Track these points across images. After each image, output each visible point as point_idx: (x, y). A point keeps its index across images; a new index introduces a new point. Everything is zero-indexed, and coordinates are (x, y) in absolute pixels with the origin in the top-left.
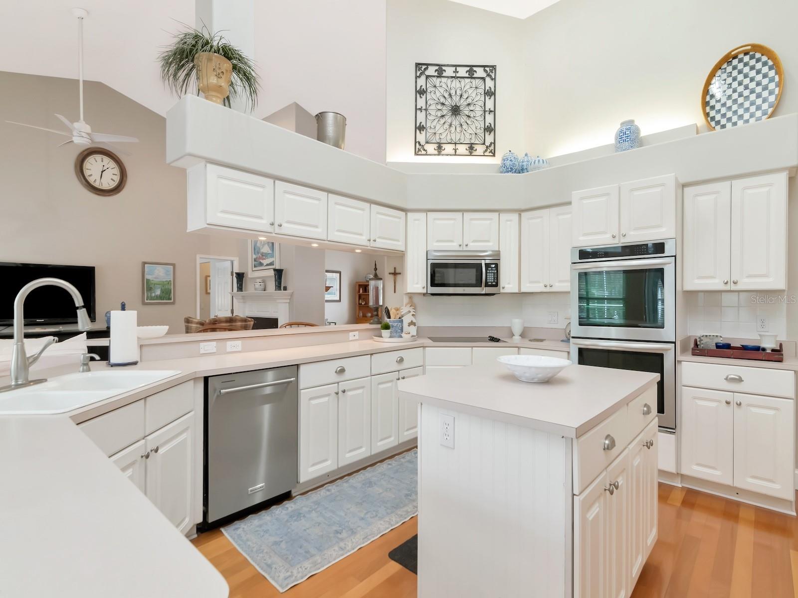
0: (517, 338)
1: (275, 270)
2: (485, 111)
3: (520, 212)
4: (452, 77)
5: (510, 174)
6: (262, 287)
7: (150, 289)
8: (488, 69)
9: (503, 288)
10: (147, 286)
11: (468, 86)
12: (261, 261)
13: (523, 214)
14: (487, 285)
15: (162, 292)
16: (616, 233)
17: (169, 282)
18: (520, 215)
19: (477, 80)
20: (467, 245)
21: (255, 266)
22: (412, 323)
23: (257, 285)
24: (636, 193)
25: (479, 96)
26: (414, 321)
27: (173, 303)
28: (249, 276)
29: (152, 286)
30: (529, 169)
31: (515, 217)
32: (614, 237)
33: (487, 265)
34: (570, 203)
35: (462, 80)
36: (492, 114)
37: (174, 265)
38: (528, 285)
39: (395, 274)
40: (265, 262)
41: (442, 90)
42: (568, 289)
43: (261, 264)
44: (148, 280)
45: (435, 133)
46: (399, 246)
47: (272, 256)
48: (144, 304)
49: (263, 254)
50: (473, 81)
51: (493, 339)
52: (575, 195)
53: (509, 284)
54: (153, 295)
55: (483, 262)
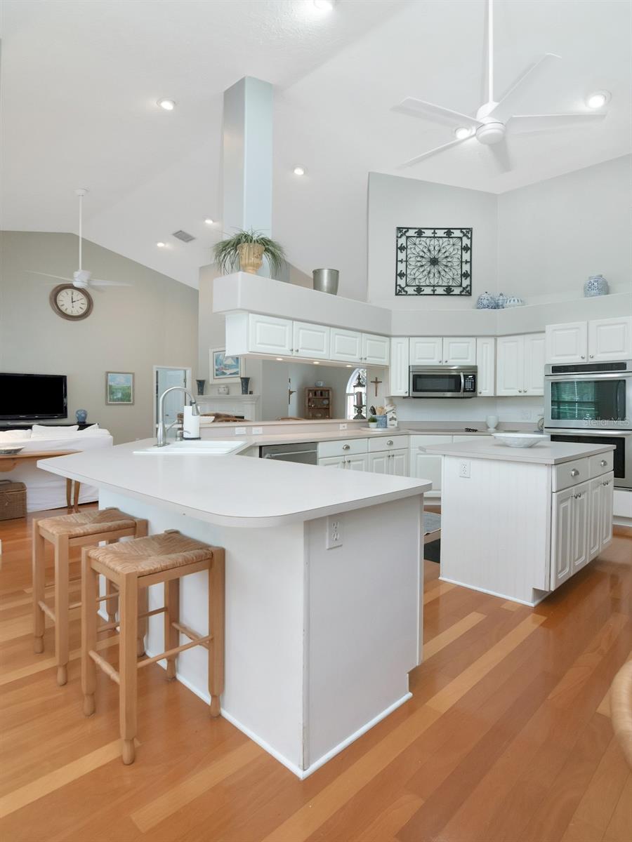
0: (492, 429)
1: (241, 378)
2: (462, 262)
3: (496, 337)
4: (431, 237)
5: (486, 309)
6: (226, 391)
7: (112, 393)
8: (464, 231)
9: (480, 393)
10: (110, 391)
11: (446, 244)
12: (225, 371)
13: (499, 339)
14: (465, 390)
15: (123, 395)
16: (584, 355)
17: (129, 388)
18: (496, 340)
19: (454, 239)
20: (446, 362)
21: (217, 375)
22: (392, 419)
23: (222, 390)
24: (602, 328)
25: (456, 251)
26: (395, 417)
27: (133, 404)
28: (210, 383)
29: (114, 390)
30: (505, 305)
31: (492, 340)
32: (583, 358)
33: (466, 377)
34: (544, 332)
35: (441, 240)
36: (469, 264)
37: (133, 374)
38: (503, 391)
39: (376, 382)
40: (228, 372)
41: (421, 247)
42: (542, 394)
43: (224, 374)
44: (111, 386)
45: (415, 279)
46: (384, 362)
47: (237, 367)
48: (107, 404)
49: (225, 366)
50: (451, 239)
51: (468, 430)
52: (548, 328)
53: (486, 389)
54: (115, 397)
55: (462, 374)
